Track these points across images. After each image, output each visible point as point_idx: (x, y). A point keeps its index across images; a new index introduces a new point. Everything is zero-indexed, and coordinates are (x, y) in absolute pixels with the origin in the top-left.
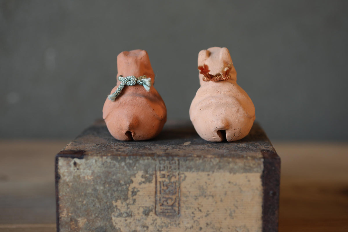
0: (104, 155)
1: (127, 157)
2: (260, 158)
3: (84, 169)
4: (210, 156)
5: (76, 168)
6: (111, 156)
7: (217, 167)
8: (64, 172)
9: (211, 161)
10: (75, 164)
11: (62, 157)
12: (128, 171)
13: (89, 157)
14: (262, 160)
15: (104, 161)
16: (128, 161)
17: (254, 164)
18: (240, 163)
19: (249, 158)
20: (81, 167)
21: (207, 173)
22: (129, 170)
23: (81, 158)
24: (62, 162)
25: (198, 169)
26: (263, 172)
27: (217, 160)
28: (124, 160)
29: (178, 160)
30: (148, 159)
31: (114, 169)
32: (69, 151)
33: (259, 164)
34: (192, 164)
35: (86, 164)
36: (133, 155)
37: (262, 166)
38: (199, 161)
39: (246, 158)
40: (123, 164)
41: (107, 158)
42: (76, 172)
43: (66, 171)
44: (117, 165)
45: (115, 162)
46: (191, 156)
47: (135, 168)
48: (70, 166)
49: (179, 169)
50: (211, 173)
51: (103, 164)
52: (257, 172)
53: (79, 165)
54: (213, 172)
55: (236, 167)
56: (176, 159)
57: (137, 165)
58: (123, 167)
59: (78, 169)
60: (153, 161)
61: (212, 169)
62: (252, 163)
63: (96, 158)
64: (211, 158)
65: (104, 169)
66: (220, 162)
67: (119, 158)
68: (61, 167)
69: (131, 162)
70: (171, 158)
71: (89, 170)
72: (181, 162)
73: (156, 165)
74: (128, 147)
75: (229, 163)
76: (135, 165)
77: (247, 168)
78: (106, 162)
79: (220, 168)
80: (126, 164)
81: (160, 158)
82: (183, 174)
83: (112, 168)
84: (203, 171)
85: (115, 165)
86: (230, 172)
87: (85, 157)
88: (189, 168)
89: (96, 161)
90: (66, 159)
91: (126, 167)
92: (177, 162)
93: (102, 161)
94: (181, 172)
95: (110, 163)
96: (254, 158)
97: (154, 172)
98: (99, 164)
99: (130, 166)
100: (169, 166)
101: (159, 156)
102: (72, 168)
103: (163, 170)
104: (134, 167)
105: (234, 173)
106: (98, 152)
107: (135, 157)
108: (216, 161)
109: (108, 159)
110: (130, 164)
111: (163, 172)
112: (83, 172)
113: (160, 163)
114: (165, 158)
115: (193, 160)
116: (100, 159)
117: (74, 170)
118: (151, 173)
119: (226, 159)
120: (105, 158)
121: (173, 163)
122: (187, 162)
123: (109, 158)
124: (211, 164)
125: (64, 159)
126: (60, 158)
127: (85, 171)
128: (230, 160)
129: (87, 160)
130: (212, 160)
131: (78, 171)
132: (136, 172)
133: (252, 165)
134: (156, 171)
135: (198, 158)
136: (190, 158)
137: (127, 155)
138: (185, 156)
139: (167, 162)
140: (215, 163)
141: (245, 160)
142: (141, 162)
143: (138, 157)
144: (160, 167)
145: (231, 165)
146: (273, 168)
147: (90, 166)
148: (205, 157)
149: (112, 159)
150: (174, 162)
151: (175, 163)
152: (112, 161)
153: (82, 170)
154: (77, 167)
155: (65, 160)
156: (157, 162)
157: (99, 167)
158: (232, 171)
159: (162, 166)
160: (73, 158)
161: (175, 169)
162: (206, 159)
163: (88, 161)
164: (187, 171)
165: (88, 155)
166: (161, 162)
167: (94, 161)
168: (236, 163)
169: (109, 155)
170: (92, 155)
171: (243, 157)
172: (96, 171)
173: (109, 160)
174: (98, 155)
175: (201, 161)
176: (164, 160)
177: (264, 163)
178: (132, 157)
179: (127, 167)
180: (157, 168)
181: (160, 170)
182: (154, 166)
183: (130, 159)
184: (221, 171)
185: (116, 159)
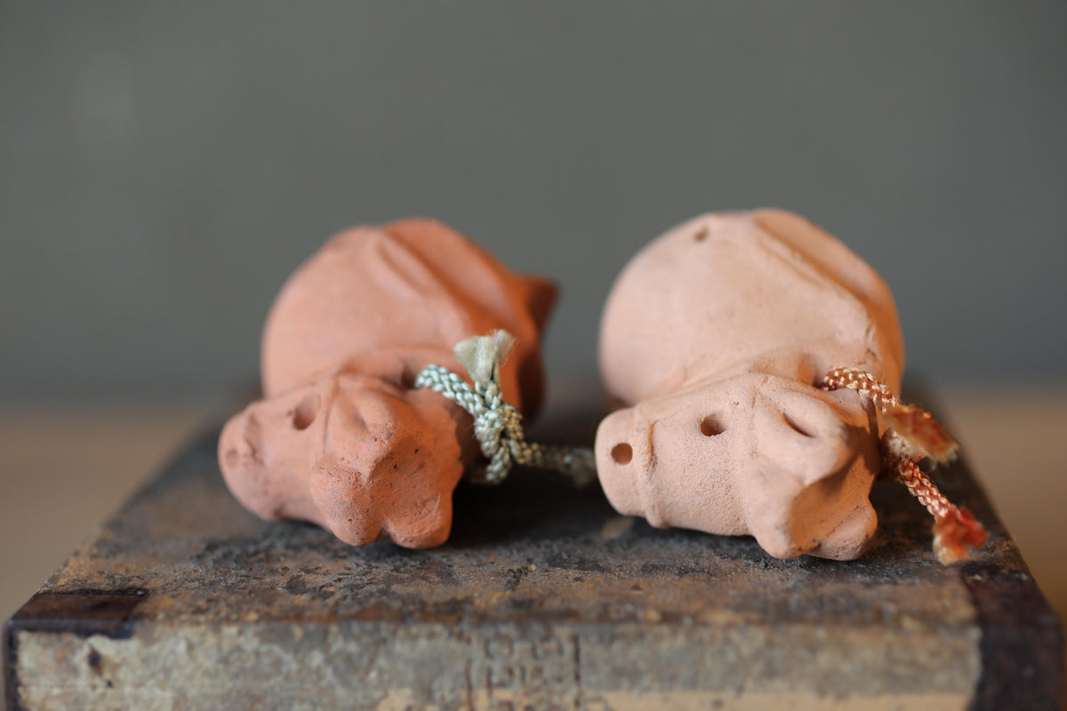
0: (228, 620)
1: (334, 629)
2: (963, 626)
3: (139, 685)
4: (720, 617)
5: (98, 681)
6: (257, 622)
7: (758, 668)
8: (48, 697)
9: (727, 641)
10: (95, 660)
11: (31, 630)
12: (341, 692)
13: (159, 630)
14: (975, 634)
15: (226, 648)
16: (337, 644)
17: (935, 654)
18: (868, 648)
19: (908, 623)
20: (123, 674)
21: (710, 697)
22: (346, 683)
23: (119, 634)
24: (33, 653)
25: (667, 678)
26: (981, 688)
27: (759, 636)
28: (323, 640)
29: (575, 639)
30: (431, 636)
31: (276, 681)
32: (71, 593)
33: (959, 655)
34: (636, 652)
35: (145, 661)
36: (361, 616)
37: (974, 661)
38: (671, 643)
39: (896, 623)
40: (317, 658)
41: (240, 633)
42: (103, 696)
43: (56, 691)
44: (291, 663)
45: (277, 650)
46: (632, 618)
47: (373, 675)
48: (75, 671)
49: (577, 677)
50: (727, 695)
51: (224, 661)
52: (951, 688)
53: (116, 667)
54: (740, 690)
55: (846, 668)
56: (563, 631)
57: (382, 661)
58: (319, 673)
59: (110, 684)
60: (454, 645)
61: (735, 677)
62: (923, 648)
63: (188, 632)
64: (730, 626)
65: (229, 685)
66: (770, 644)
67: (298, 632)
68: (32, 674)
69: (353, 647)
70: (537, 628)
71: (162, 686)
72: (585, 649)
73: (469, 662)
74: (348, 563)
75: (813, 648)
76: (372, 661)
77: (901, 670)
78: (239, 649)
79: (770, 673)
80: (329, 661)
81: (489, 632)
82: (599, 699)
83: (267, 677)
84: (693, 684)
85: (278, 663)
86: (821, 692)
87: (137, 627)
88: (625, 676)
89: (191, 647)
90: (53, 637)
91: (329, 673)
92: (569, 648)
93: (219, 646)
94: (590, 693)
95: (257, 654)
96: (932, 621)
97: (463, 694)
98: (207, 660)
99: (349, 668)
100: (530, 665)
101: (482, 618)
102: (84, 680)
103: (502, 685)
104: (367, 672)
105: (841, 696)
106: (201, 603)
107: (369, 626)
108: (752, 640)
109: (245, 639)
110: (348, 659)
111: (503, 695)
112: (136, 699)
113: (489, 655)
114: (509, 630)
115: (641, 636)
116: (211, 640)
117: (94, 687)
118: (449, 697)
119: (797, 630)
120: (230, 631)
121: (547, 653)
122: (617, 647)
123: (250, 632)
124: (731, 656)
125: (44, 638)
126: (23, 636)
127: (144, 692)
128: (821, 634)
129: (149, 641)
130: (734, 636)
131: (110, 692)
132: (377, 694)
133: (923, 657)
134: (470, 688)
135: (665, 629)
136: (630, 628)
137: (334, 615)
138: (604, 617)
139: (520, 647)
140: (746, 650)
141: (889, 637)
142: (400, 647)
143: (385, 628)
144: (489, 673)
145: (825, 659)
146: (1029, 672)
147: (167, 672)
148: (698, 621)
149: (264, 637)
150: (552, 645)
151: (560, 651)
152: (264, 648)
153: (128, 690)
154: (107, 675)
155: (46, 646)
156: (476, 650)
157: (207, 673)
158: (826, 685)
159: (497, 666)
160: (86, 633)
161: (560, 679)
162: (705, 634)
163: (155, 649)
164: (615, 687)
165: (153, 617)
166: (494, 647)
167: (182, 647)
168: (846, 651)
169: (253, 616)
170: (172, 617)
171: (879, 618)
172: (193, 692)
173: (250, 642)
174: (202, 618)
175: (681, 641)
176: (508, 641)
177: (985, 647)
178: (356, 627)
179: (336, 671)
180: (475, 675)
181: (489, 685)
182: (460, 667)
183: (348, 636)
184: (779, 684)
185: (284, 639)
